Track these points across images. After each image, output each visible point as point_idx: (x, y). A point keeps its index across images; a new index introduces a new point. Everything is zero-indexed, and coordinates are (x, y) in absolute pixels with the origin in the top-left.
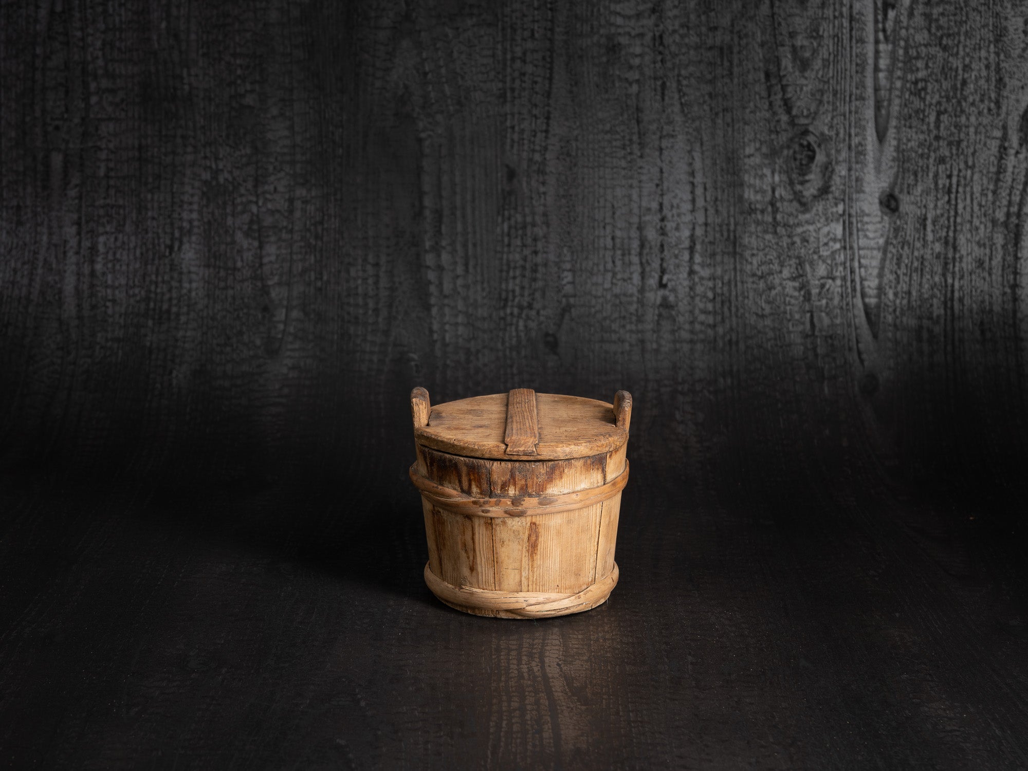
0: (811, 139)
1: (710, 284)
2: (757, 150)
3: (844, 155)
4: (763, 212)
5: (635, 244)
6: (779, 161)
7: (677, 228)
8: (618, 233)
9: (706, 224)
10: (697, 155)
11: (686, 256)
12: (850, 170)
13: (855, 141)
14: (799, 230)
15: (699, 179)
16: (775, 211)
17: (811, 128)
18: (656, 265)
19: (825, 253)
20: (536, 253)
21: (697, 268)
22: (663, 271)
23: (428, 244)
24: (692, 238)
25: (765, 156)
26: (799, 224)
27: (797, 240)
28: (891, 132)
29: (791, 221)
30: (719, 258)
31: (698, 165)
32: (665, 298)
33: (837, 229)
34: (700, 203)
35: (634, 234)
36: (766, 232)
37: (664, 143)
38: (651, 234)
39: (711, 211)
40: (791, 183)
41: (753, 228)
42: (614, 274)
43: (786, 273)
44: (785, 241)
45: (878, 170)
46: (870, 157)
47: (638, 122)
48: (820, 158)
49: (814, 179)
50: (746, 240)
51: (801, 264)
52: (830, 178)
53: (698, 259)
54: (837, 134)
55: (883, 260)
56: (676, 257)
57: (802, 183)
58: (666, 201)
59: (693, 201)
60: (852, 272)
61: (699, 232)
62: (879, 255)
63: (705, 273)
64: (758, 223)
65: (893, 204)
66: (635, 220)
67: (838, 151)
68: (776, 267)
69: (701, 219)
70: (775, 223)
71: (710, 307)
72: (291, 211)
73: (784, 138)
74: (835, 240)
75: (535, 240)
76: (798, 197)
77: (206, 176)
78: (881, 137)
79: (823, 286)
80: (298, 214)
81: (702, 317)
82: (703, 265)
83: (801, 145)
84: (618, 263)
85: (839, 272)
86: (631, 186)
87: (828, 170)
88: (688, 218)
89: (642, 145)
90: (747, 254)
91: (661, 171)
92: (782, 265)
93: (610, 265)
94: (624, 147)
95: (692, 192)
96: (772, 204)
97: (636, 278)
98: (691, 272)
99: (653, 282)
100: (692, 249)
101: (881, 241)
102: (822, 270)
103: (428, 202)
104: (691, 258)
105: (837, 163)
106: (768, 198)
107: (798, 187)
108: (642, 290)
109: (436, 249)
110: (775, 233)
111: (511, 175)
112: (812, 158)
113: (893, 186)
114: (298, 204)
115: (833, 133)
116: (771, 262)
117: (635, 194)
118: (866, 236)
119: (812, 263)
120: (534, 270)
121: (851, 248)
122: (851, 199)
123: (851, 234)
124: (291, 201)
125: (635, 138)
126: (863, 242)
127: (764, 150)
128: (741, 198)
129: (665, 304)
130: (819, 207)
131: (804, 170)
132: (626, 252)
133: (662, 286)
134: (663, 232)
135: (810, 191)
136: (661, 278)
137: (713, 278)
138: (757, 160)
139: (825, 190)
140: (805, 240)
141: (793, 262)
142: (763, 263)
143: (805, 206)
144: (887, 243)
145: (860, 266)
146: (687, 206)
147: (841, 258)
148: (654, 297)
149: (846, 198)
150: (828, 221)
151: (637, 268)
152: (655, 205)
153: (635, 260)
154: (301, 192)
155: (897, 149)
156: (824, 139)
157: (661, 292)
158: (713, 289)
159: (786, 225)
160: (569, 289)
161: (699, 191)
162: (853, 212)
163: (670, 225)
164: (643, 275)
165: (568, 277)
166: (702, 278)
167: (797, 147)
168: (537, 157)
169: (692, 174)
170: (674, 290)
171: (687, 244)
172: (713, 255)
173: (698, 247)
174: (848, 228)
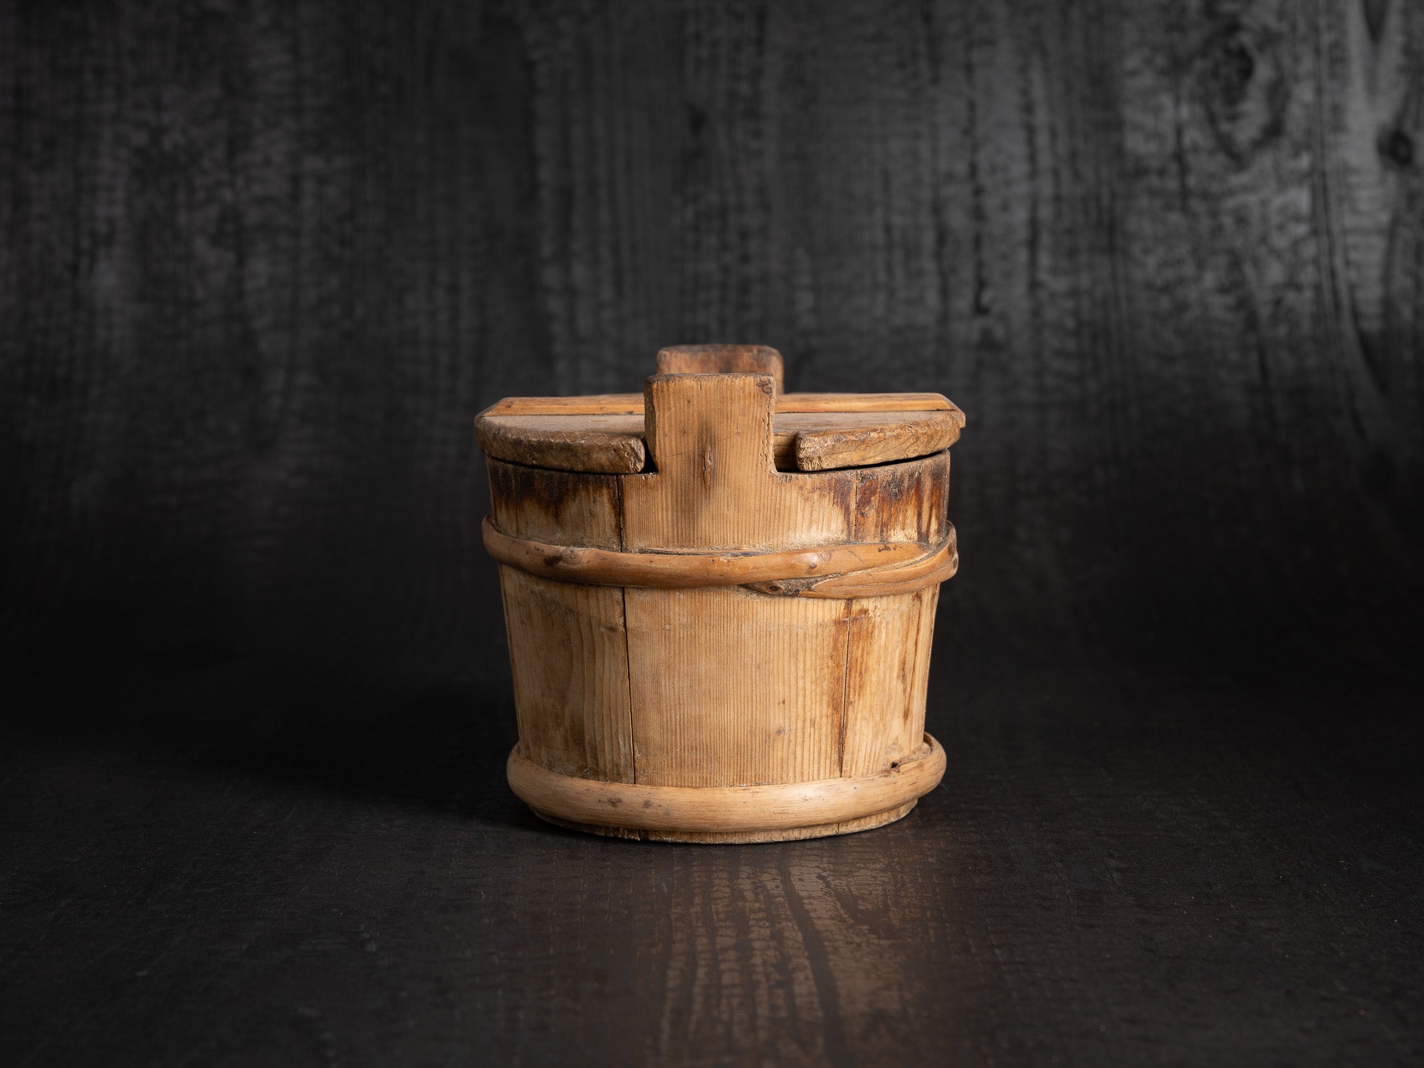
0: (1246, 39)
1: (1069, 304)
2: (1148, 62)
3: (1307, 64)
4: (1162, 172)
5: (928, 239)
6: (1189, 82)
7: (1005, 207)
8: (897, 220)
9: (1057, 199)
10: (1036, 76)
11: (1022, 256)
12: (1319, 91)
13: (1327, 39)
14: (1230, 203)
15: (1041, 117)
16: (1184, 170)
17: (1245, 19)
18: (967, 273)
19: (1280, 242)
20: (745, 259)
21: (1044, 276)
22: (981, 284)
23: (547, 249)
24: (1034, 225)
25: (1162, 72)
26: (1230, 193)
27: (1228, 221)
28: (1394, 22)
29: (1215, 187)
30: (1083, 258)
31: (1038, 92)
32: (986, 335)
33: (1301, 198)
34: (1045, 160)
35: (926, 219)
36: (1168, 208)
37: (977, 56)
38: (958, 220)
39: (1066, 174)
40: (1212, 119)
41: (1143, 202)
42: (891, 293)
43: (1210, 280)
44: (1205, 225)
45: (1372, 89)
46: (1356, 68)
47: (928, 18)
48: (1263, 72)
49: (1254, 110)
50: (1132, 224)
51: (1236, 262)
52: (1283, 108)
53: (1044, 260)
54: (1293, 27)
55: (1389, 253)
56: (1004, 257)
57: (1233, 118)
58: (983, 158)
59: (1032, 158)
60: (1333, 274)
61: (1045, 212)
62: (1379, 243)
63: (1060, 284)
64: (1153, 193)
65: (1402, 151)
66: (926, 195)
67: (1297, 59)
68: (1189, 270)
69: (1047, 188)
70: (1185, 193)
71: (1071, 344)
72: (296, 197)
73: (1194, 39)
74: (1297, 218)
75: (744, 235)
76: (1225, 145)
77: (139, 139)
78: (1375, 28)
79: (1278, 302)
80: (308, 203)
81: (1057, 364)
82: (1055, 271)
83: (1228, 52)
84: (899, 273)
85: (1308, 276)
86: (917, 136)
87: (1278, 93)
88: (1022, 188)
89: (935, 61)
90: (1136, 249)
91: (972, 106)
92: (1201, 265)
93: (882, 277)
94: (901, 65)
95: (1031, 142)
96: (1179, 156)
97: (932, 299)
98: (1034, 285)
99: (963, 303)
100: (1033, 244)
101: (1384, 218)
102: (1275, 273)
103: (546, 174)
104: (1033, 263)
105: (1296, 79)
106: (1170, 146)
107: (1225, 127)
108: (944, 319)
109: (563, 258)
110: (1185, 210)
111: (698, 121)
112: (1247, 72)
113: (1400, 117)
114: (309, 186)
115: (1284, 27)
116: (1179, 262)
117: (924, 148)
118: (1355, 211)
119: (1257, 262)
120: (744, 288)
121: (1329, 232)
122: (1323, 145)
123: (1326, 207)
124: (295, 180)
125: (922, 48)
126: (1349, 220)
127: (1161, 61)
128: (1119, 151)
129: (988, 343)
130: (1265, 161)
131: (1234, 94)
132: (912, 252)
133: (980, 310)
134: (978, 214)
135: (1246, 132)
136: (977, 298)
137: (1074, 293)
138: (1147, 79)
139: (1273, 131)
140: (1241, 220)
141: (1222, 260)
142: (1163, 265)
143: (1238, 160)
144: (1396, 221)
145: (1348, 263)
146: (1019, 169)
147: (1309, 250)
148: (967, 330)
149: (1313, 142)
150: (1283, 184)
151: (931, 282)
152: (961, 168)
153: (929, 265)
154: (312, 163)
155: (1407, 51)
156: (1268, 39)
157: (979, 323)
158: (1076, 313)
159: (1205, 196)
160: (808, 321)
161: (1042, 139)
162: (1329, 167)
163: (991, 203)
164: (945, 292)
165: (806, 300)
166: (1053, 296)
167: (1218, 54)
168: (744, 88)
169: (1028, 109)
170: (1003, 318)
171: (1022, 233)
172: (1072, 253)
173: (1045, 240)
174: (1321, 195)
